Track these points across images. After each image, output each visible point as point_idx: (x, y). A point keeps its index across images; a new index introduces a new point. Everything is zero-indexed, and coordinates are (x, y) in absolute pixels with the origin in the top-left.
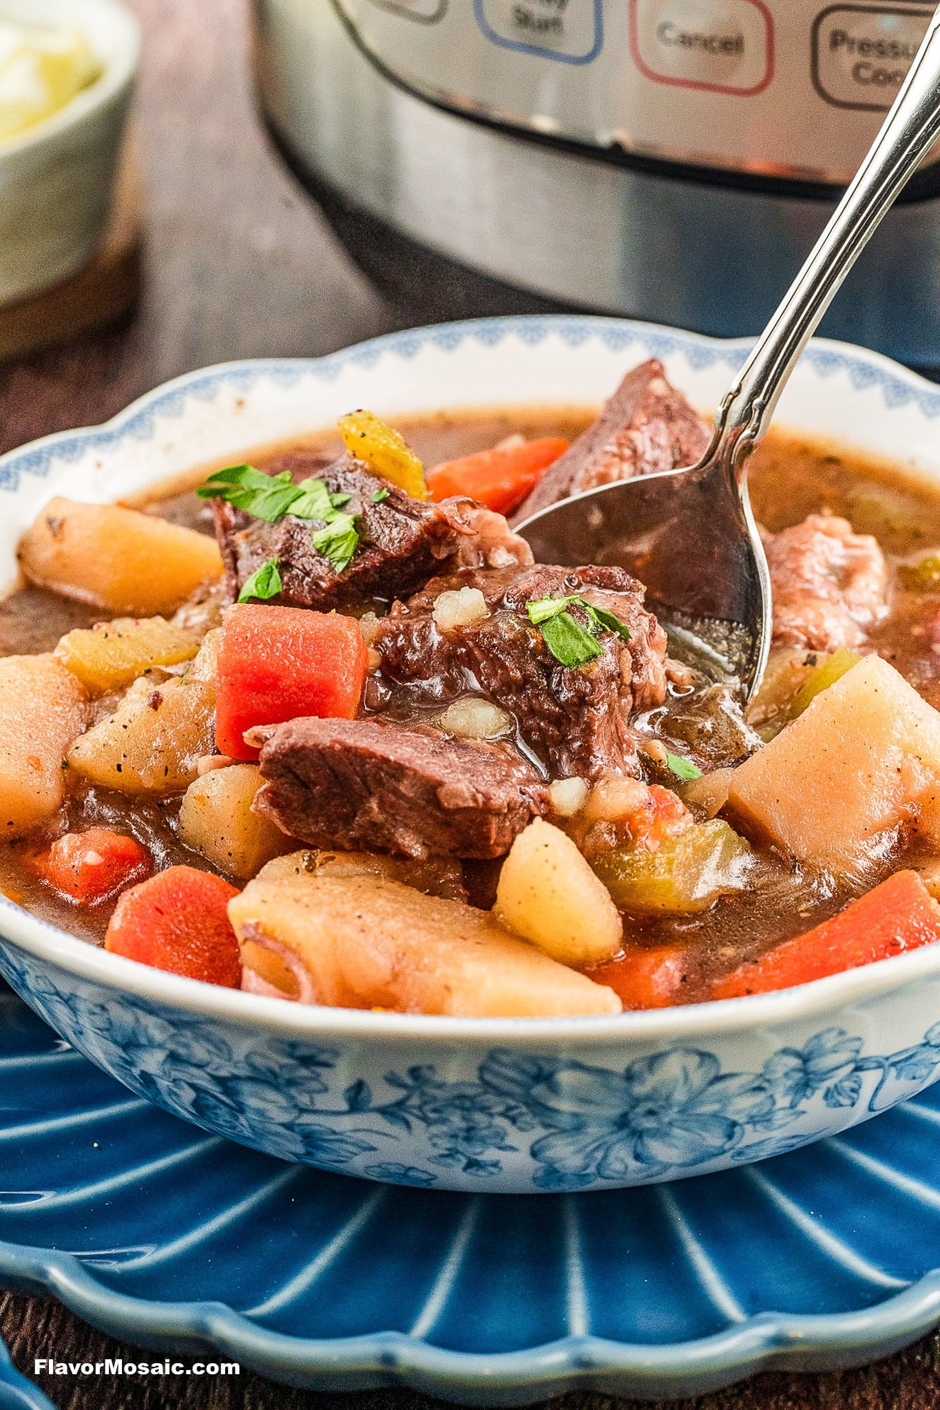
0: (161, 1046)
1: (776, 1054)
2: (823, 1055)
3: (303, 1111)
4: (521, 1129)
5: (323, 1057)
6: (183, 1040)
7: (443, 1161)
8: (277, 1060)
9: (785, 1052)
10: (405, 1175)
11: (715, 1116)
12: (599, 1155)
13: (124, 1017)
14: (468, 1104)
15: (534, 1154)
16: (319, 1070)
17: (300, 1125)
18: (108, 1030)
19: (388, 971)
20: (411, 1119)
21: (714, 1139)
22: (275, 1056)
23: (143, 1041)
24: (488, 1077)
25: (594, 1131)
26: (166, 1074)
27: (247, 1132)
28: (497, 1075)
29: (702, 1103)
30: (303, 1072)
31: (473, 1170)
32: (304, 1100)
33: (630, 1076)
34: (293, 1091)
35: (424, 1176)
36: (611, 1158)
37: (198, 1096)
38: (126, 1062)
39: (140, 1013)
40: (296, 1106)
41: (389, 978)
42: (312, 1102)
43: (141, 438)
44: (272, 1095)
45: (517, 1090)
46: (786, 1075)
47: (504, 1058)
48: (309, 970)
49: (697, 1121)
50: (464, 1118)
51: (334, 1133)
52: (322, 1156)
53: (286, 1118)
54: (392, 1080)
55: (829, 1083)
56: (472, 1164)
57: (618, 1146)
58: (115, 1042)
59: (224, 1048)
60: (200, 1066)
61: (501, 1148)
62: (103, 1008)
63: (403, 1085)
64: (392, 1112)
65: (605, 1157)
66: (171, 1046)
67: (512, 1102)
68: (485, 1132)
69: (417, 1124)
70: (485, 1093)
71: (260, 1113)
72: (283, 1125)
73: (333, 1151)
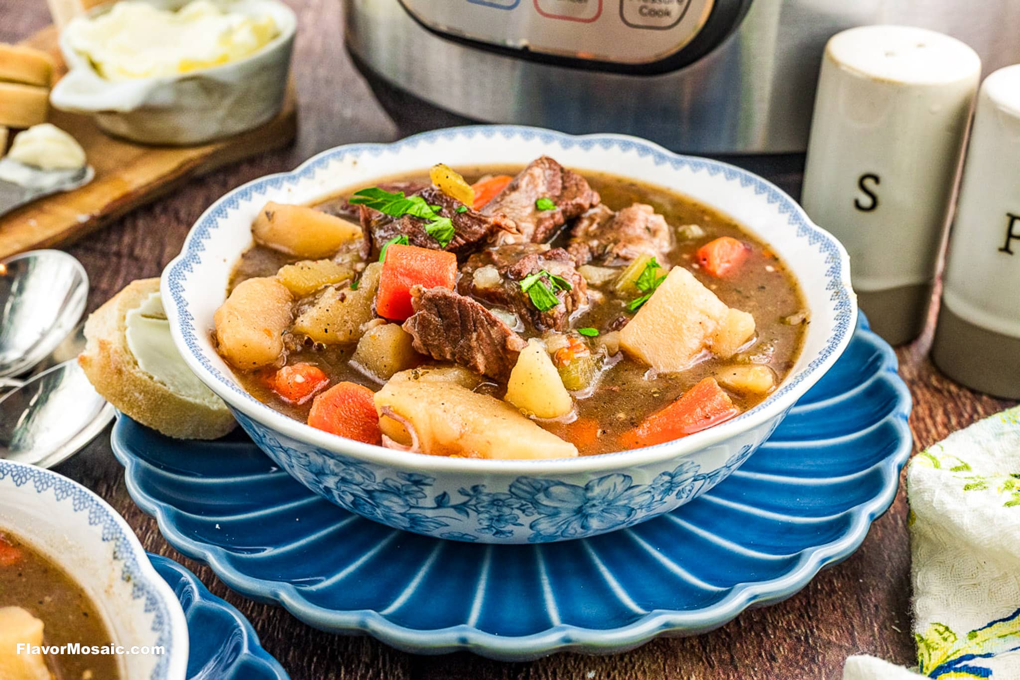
0: (336, 475)
1: (660, 475)
2: (681, 474)
3: (411, 507)
4: (527, 515)
5: (427, 481)
6: (350, 472)
7: (483, 531)
8: (400, 482)
9: (664, 474)
10: (461, 537)
11: (625, 506)
12: (564, 527)
13: (318, 460)
14: (501, 503)
15: (531, 527)
16: (422, 487)
17: (409, 514)
18: (309, 466)
19: (458, 433)
20: (470, 511)
21: (621, 517)
22: (399, 480)
23: (327, 472)
24: (513, 490)
25: (564, 515)
26: (338, 488)
27: (380, 516)
28: (519, 489)
29: (620, 500)
30: (415, 488)
31: (498, 535)
32: (413, 502)
33: (587, 488)
34: (408, 498)
35: (472, 538)
36: (570, 527)
37: (355, 499)
38: (317, 481)
39: (326, 458)
40: (408, 505)
41: (458, 437)
42: (417, 503)
43: (309, 178)
44: (396, 499)
45: (528, 496)
46: (662, 485)
47: (524, 481)
48: (416, 431)
49: (616, 509)
50: (498, 511)
51: (428, 518)
52: (420, 528)
53: (403, 511)
54: (463, 492)
55: (680, 488)
56: (498, 532)
57: (575, 522)
58: (312, 472)
59: (372, 476)
60: (358, 485)
61: (514, 525)
62: (306, 455)
63: (468, 495)
64: (461, 508)
65: (567, 527)
66: (342, 474)
67: (524, 503)
68: (508, 517)
69: (473, 514)
70: (512, 497)
71: (387, 507)
72: (400, 514)
73: (426, 526)
